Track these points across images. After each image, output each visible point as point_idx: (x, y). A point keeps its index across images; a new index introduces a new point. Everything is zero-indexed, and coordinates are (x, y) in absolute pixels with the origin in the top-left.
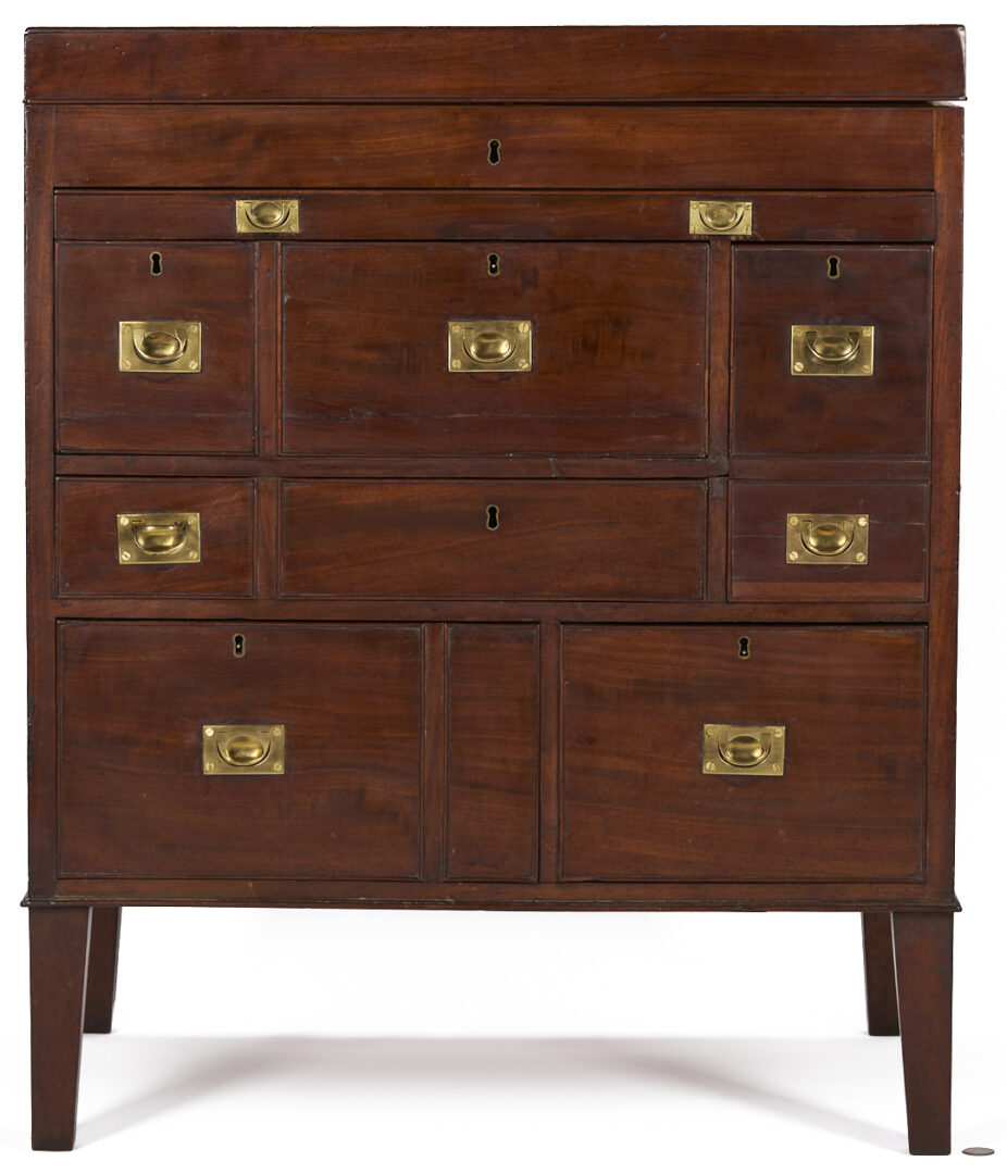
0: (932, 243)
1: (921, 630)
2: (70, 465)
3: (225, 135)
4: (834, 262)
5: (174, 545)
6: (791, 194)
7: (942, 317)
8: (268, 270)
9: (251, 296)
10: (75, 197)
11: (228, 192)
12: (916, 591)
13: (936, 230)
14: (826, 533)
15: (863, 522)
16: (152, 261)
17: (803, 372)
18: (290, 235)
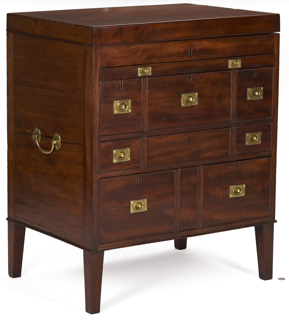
0: (274, 66)
1: (270, 157)
2: (102, 139)
3: (136, 51)
6: (248, 57)
7: (275, 83)
8: (145, 85)
9: (141, 92)
11: (137, 66)
13: (275, 63)
15: (260, 133)
16: (121, 85)
17: (250, 99)
18: (150, 76)
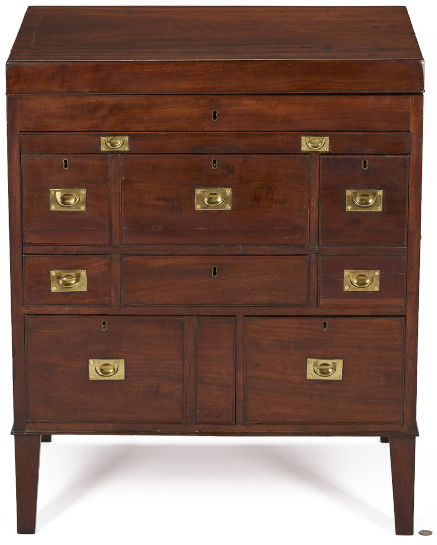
0: (409, 154)
1: (403, 318)
2: (29, 250)
3: (96, 108)
4: (365, 162)
5: (75, 283)
6: (346, 133)
7: (413, 186)
8: (115, 167)
9: (108, 177)
10: (30, 136)
11: (97, 133)
12: (400, 302)
13: (410, 149)
14: (361, 278)
15: (377, 273)
16: (64, 163)
17: (351, 209)
18: (125, 151)
